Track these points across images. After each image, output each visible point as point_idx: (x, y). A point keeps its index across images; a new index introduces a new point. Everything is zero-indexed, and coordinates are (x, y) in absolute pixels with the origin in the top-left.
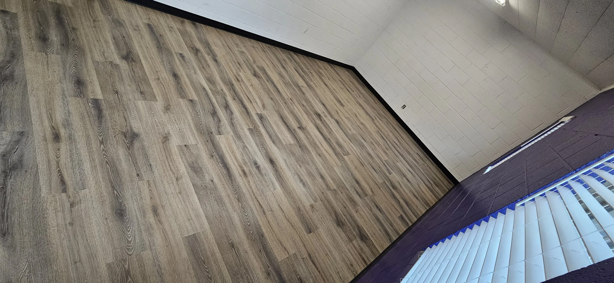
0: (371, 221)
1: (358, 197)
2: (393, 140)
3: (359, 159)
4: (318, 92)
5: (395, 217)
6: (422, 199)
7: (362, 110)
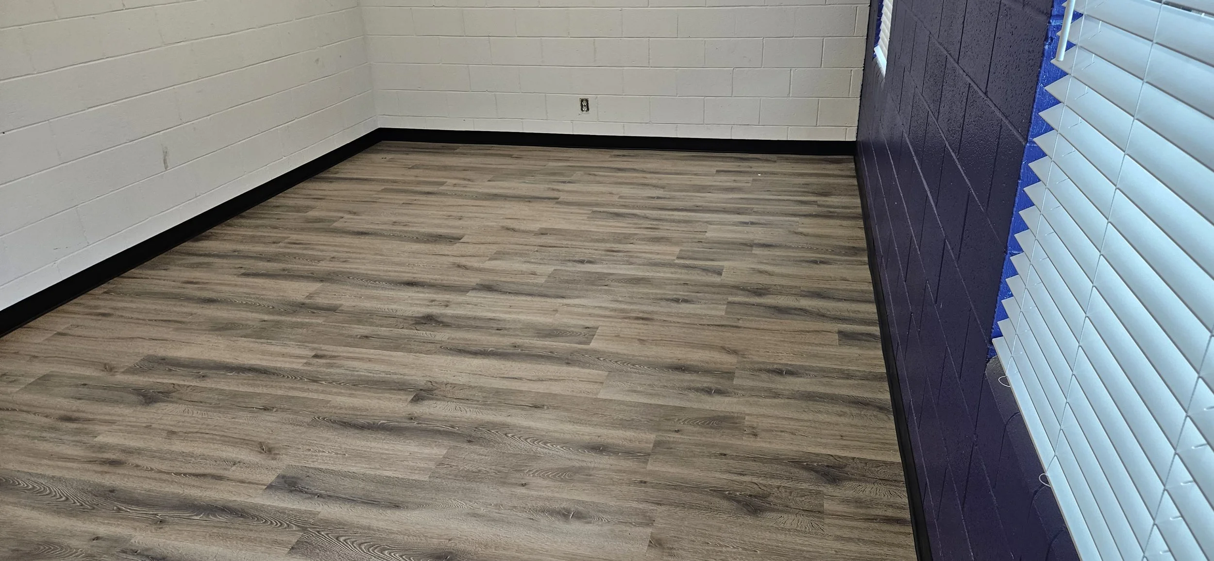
0: (805, 416)
1: (717, 399)
2: (643, 198)
3: (626, 316)
4: (366, 270)
5: (833, 351)
6: (833, 252)
7: (507, 204)
